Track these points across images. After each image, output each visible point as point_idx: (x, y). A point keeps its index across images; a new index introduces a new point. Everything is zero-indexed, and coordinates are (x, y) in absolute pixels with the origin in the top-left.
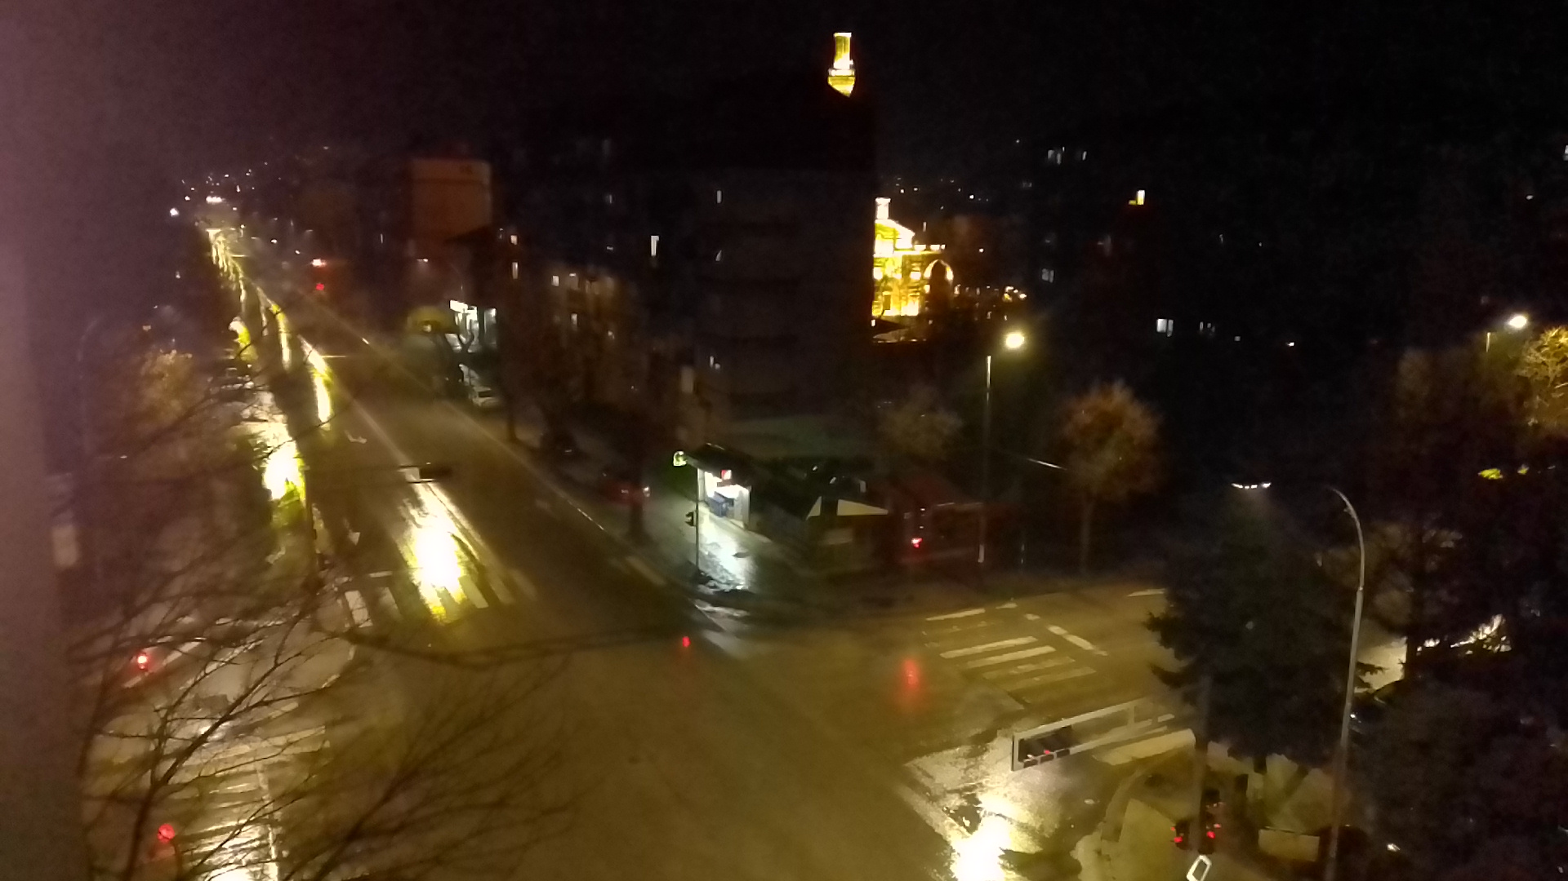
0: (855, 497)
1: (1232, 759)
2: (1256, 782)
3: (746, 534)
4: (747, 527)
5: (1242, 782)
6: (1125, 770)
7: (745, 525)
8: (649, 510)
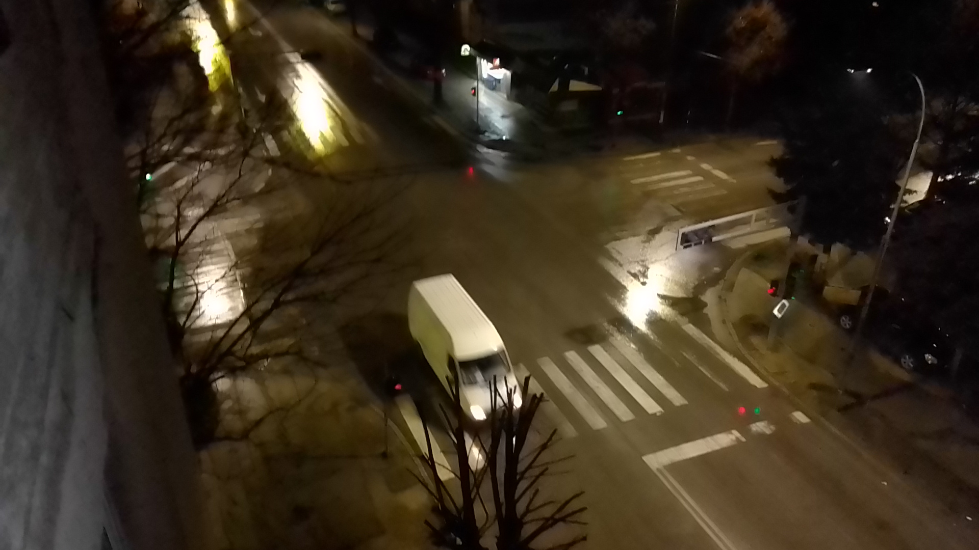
0: (581, 78)
1: (809, 245)
2: (822, 258)
3: (508, 103)
4: (509, 98)
5: (814, 258)
6: (741, 252)
7: (508, 96)
8: (445, 85)
